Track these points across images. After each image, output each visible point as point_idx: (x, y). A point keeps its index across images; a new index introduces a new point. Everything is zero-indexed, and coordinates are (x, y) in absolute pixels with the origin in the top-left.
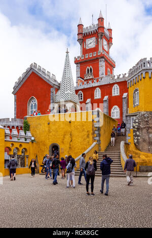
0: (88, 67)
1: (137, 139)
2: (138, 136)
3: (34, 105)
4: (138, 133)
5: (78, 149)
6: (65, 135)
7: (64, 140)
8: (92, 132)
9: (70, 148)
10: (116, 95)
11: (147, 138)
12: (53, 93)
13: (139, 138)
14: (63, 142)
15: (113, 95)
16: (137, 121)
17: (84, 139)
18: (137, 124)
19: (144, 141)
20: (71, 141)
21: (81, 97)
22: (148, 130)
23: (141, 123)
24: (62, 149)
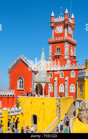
0: (57, 47)
1: (81, 116)
2: (81, 114)
3: (21, 81)
4: (81, 112)
5: (48, 119)
6: (40, 110)
7: (40, 113)
8: (56, 110)
9: (43, 118)
10: (73, 77)
11: (86, 116)
12: (33, 76)
13: (82, 115)
14: (39, 114)
15: (71, 77)
16: (81, 106)
17: (51, 114)
18: (81, 107)
19: (85, 117)
20: (44, 114)
21: (51, 75)
22: (86, 111)
23: (83, 107)
24: (39, 118)
